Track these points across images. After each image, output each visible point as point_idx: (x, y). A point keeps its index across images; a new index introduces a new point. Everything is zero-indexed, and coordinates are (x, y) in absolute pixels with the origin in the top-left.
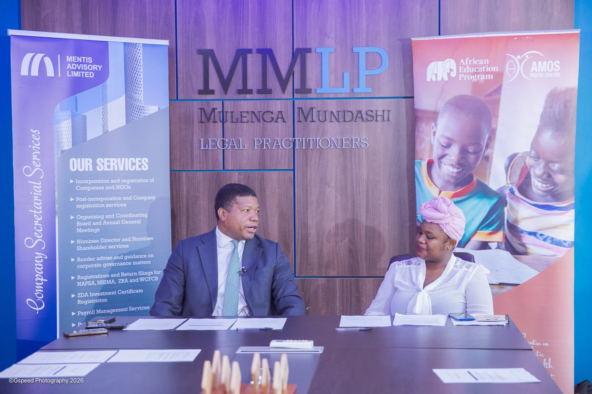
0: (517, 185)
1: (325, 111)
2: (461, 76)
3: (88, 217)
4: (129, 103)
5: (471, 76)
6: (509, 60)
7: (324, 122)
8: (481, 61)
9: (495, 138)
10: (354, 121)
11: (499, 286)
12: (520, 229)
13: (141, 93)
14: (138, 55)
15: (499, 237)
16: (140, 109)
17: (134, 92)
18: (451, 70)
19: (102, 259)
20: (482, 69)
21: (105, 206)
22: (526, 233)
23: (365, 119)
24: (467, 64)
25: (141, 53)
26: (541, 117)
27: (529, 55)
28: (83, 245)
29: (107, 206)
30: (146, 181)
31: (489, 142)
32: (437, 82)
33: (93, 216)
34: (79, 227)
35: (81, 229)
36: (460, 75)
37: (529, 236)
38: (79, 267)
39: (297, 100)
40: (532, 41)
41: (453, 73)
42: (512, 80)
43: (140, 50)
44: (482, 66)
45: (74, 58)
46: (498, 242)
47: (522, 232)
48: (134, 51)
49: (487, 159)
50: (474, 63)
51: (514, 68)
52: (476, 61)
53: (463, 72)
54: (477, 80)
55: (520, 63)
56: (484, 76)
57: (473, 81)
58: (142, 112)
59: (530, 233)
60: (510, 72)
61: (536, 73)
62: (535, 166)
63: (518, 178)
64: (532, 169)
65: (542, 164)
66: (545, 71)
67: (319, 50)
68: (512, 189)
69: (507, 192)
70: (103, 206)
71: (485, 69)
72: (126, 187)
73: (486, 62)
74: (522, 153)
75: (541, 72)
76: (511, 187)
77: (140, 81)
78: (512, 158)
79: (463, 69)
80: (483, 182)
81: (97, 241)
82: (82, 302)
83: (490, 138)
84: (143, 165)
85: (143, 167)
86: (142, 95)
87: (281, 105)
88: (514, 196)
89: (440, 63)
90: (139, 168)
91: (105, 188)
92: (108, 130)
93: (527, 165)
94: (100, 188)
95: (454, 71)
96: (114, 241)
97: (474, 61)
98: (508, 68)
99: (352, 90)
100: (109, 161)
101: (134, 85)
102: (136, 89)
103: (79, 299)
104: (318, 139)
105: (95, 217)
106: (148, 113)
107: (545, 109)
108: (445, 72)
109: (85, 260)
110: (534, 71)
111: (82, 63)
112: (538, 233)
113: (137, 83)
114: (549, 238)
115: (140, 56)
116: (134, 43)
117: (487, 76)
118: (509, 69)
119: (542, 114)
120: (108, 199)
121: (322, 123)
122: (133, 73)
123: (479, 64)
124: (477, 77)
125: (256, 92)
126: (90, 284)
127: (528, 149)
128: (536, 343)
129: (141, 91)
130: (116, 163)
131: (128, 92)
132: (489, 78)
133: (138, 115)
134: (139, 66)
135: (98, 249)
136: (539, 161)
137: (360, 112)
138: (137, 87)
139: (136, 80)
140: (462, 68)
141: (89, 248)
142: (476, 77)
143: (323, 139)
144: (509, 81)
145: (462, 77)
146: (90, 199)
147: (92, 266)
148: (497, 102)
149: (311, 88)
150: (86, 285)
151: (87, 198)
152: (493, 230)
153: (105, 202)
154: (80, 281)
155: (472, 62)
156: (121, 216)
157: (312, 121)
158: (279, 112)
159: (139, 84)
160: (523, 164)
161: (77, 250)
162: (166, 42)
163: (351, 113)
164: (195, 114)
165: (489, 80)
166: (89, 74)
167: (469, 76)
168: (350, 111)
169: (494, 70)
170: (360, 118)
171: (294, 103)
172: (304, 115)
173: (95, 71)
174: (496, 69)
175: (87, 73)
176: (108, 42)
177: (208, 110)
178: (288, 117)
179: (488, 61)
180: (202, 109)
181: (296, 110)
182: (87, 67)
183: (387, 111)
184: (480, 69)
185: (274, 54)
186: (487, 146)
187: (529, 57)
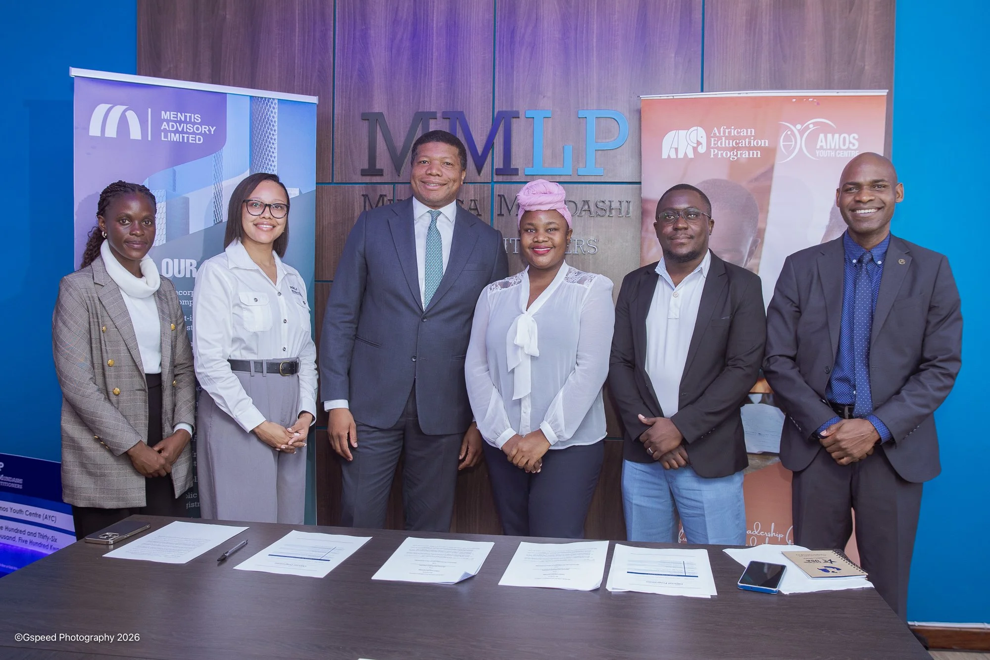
2: (714, 152)
5: (729, 153)
6: (785, 131)
8: (744, 131)
9: (762, 242)
10: (578, 216)
11: (763, 456)
14: (272, 115)
15: (764, 386)
17: (263, 167)
18: (699, 143)
20: (744, 143)
23: (593, 214)
24: (722, 134)
25: (275, 113)
26: (832, 213)
27: (815, 124)
31: (754, 248)
32: (677, 159)
36: (712, 150)
39: (498, 185)
40: (818, 104)
41: (702, 148)
42: (788, 159)
43: (274, 108)
44: (745, 138)
45: (173, 114)
46: (764, 394)
48: (265, 108)
50: (733, 134)
51: (792, 142)
52: (736, 131)
53: (717, 145)
54: (738, 158)
55: (802, 135)
56: (747, 152)
57: (731, 159)
60: (786, 147)
61: (824, 149)
66: (837, 147)
67: (529, 114)
71: (750, 143)
73: (751, 133)
75: (830, 149)
77: (273, 152)
79: (716, 142)
83: (755, 243)
87: (474, 191)
89: (683, 133)
92: (222, 220)
95: (703, 144)
97: (733, 130)
98: (783, 142)
99: (576, 171)
101: (263, 158)
102: (266, 162)
108: (689, 145)
110: (821, 147)
111: (185, 122)
113: (268, 155)
115: (273, 117)
116: (265, 98)
117: (751, 152)
118: (784, 143)
119: (833, 209)
122: (264, 139)
123: (740, 135)
124: (737, 153)
129: (274, 166)
131: (254, 167)
134: (272, 130)
137: (586, 202)
138: (268, 160)
139: (266, 150)
140: (715, 140)
142: (735, 154)
144: (784, 161)
145: (717, 154)
148: (767, 191)
149: (518, 167)
155: (730, 133)
158: (471, 200)
159: (271, 156)
162: (314, 99)
163: (572, 203)
164: (355, 203)
165: (755, 158)
166: (195, 138)
167: (725, 153)
168: (573, 200)
169: (763, 145)
170: (587, 211)
171: (493, 189)
172: (507, 206)
173: (204, 135)
174: (765, 142)
175: (192, 137)
176: (226, 93)
177: (374, 198)
178: (484, 208)
179: (753, 130)
180: (365, 196)
181: (497, 199)
182: (193, 128)
183: (625, 202)
184: (742, 142)
185: (467, 119)
186: (751, 254)
187: (814, 126)
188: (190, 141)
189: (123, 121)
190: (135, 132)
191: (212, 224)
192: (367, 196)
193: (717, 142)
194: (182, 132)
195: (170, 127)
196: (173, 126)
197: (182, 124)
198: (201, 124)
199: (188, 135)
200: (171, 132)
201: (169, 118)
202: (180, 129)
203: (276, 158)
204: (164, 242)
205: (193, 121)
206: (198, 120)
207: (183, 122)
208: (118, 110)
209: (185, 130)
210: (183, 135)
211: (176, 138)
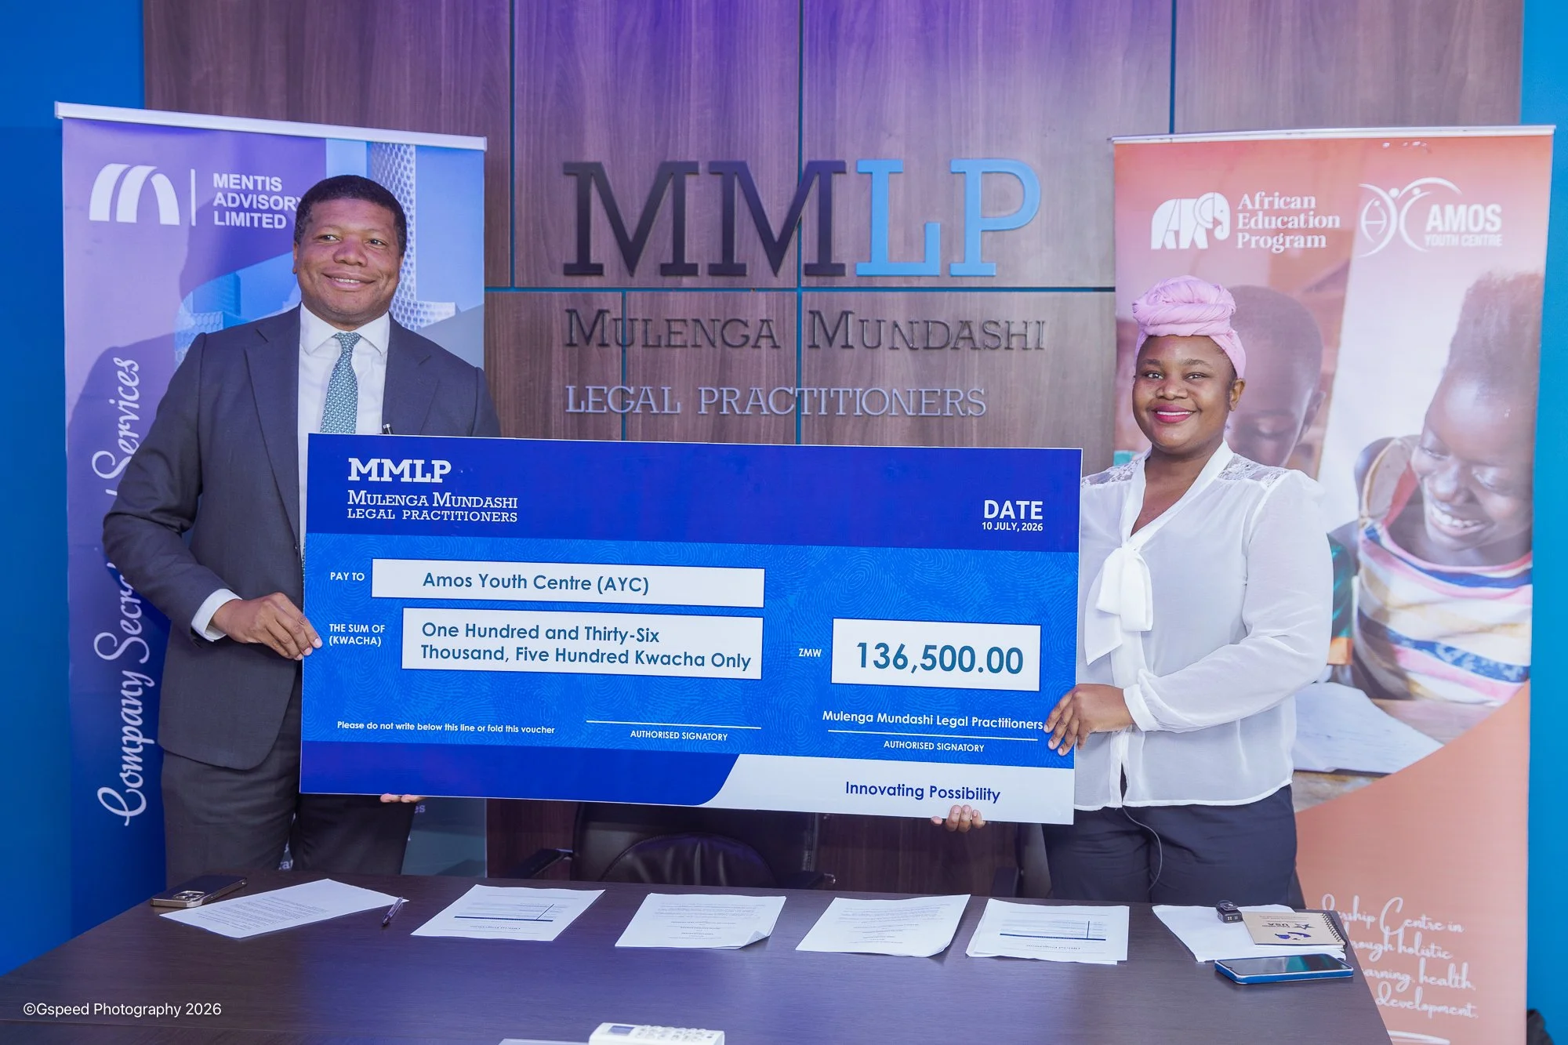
0: (1386, 519)
1: (879, 321)
2: (1244, 237)
5: (1269, 239)
6: (1370, 201)
7: (874, 350)
8: (1296, 200)
9: (1329, 398)
10: (952, 348)
11: (1334, 776)
12: (1392, 634)
13: (411, 270)
14: (405, 174)
15: (1335, 652)
16: (409, 309)
20: (1295, 222)
22: (1408, 643)
23: (978, 344)
25: (411, 170)
26: (1453, 345)
27: (1423, 187)
31: (1315, 408)
32: (1178, 251)
36: (1240, 235)
37: (1417, 652)
39: (809, 294)
40: (1429, 151)
41: (1222, 231)
42: (1376, 250)
43: (408, 161)
44: (1297, 212)
45: (235, 179)
46: (1334, 666)
47: (1399, 640)
48: (394, 163)
50: (1276, 207)
51: (1382, 219)
52: (1283, 199)
53: (1248, 227)
54: (1285, 249)
55: (1399, 210)
56: (1302, 239)
57: (1274, 250)
58: (412, 318)
59: (1420, 645)
60: (1373, 230)
61: (1439, 233)
62: (1435, 473)
63: (1389, 502)
64: (1426, 481)
65: (1454, 469)
66: (1463, 229)
67: (863, 167)
68: (1374, 531)
69: (1360, 537)
71: (1307, 222)
73: (1309, 204)
74: (1401, 440)
76: (1371, 526)
78: (1373, 451)
79: (1247, 221)
83: (1316, 399)
86: (413, 276)
87: (767, 303)
88: (1378, 548)
89: (1188, 204)
93: (1414, 469)
95: (1224, 224)
97: (1277, 200)
98: (1368, 219)
99: (947, 267)
104: (858, 390)
106: (428, 321)
107: (1462, 326)
108: (1198, 226)
110: (1435, 229)
111: (255, 191)
112: (1439, 644)
114: (1469, 658)
115: (408, 178)
116: (394, 144)
117: (1309, 238)
118: (1368, 223)
119: (1455, 339)
121: (869, 351)
123: (1290, 207)
124: (1284, 240)
125: (706, 269)
127: (1417, 429)
128: (1430, 924)
129: (411, 265)
132: (1316, 245)
136: (1442, 459)
137: (966, 324)
140: (1244, 218)
142: (1281, 240)
143: (871, 392)
144: (1371, 253)
145: (1246, 240)
148: (1336, 308)
149: (843, 262)
155: (1271, 203)
157: (847, 346)
158: (762, 321)
160: (1404, 467)
162: (479, 143)
163: (944, 327)
164: (554, 325)
165: (1316, 249)
166: (273, 219)
167: (1263, 239)
168: (942, 321)
169: (1330, 225)
170: (967, 341)
171: (799, 299)
172: (825, 329)
174: (1334, 221)
175: (267, 218)
176: (325, 139)
177: (587, 314)
178: (785, 336)
179: (1313, 200)
180: (571, 312)
181: (806, 317)
182: (269, 202)
183: (1034, 323)
184: (1293, 220)
185: (753, 175)
186: (1308, 420)
187: (1422, 192)
188: (265, 225)
189: (147, 193)
190: (169, 213)
192: (575, 311)
193: (1249, 223)
194: (251, 209)
195: (230, 200)
196: (234, 200)
197: (250, 196)
198: (282, 194)
199: (259, 215)
200: (231, 210)
201: (226, 186)
202: (246, 205)
205: (268, 188)
206: (276, 187)
207: (252, 192)
208: (139, 173)
209: (255, 206)
210: (252, 214)
211: (239, 220)
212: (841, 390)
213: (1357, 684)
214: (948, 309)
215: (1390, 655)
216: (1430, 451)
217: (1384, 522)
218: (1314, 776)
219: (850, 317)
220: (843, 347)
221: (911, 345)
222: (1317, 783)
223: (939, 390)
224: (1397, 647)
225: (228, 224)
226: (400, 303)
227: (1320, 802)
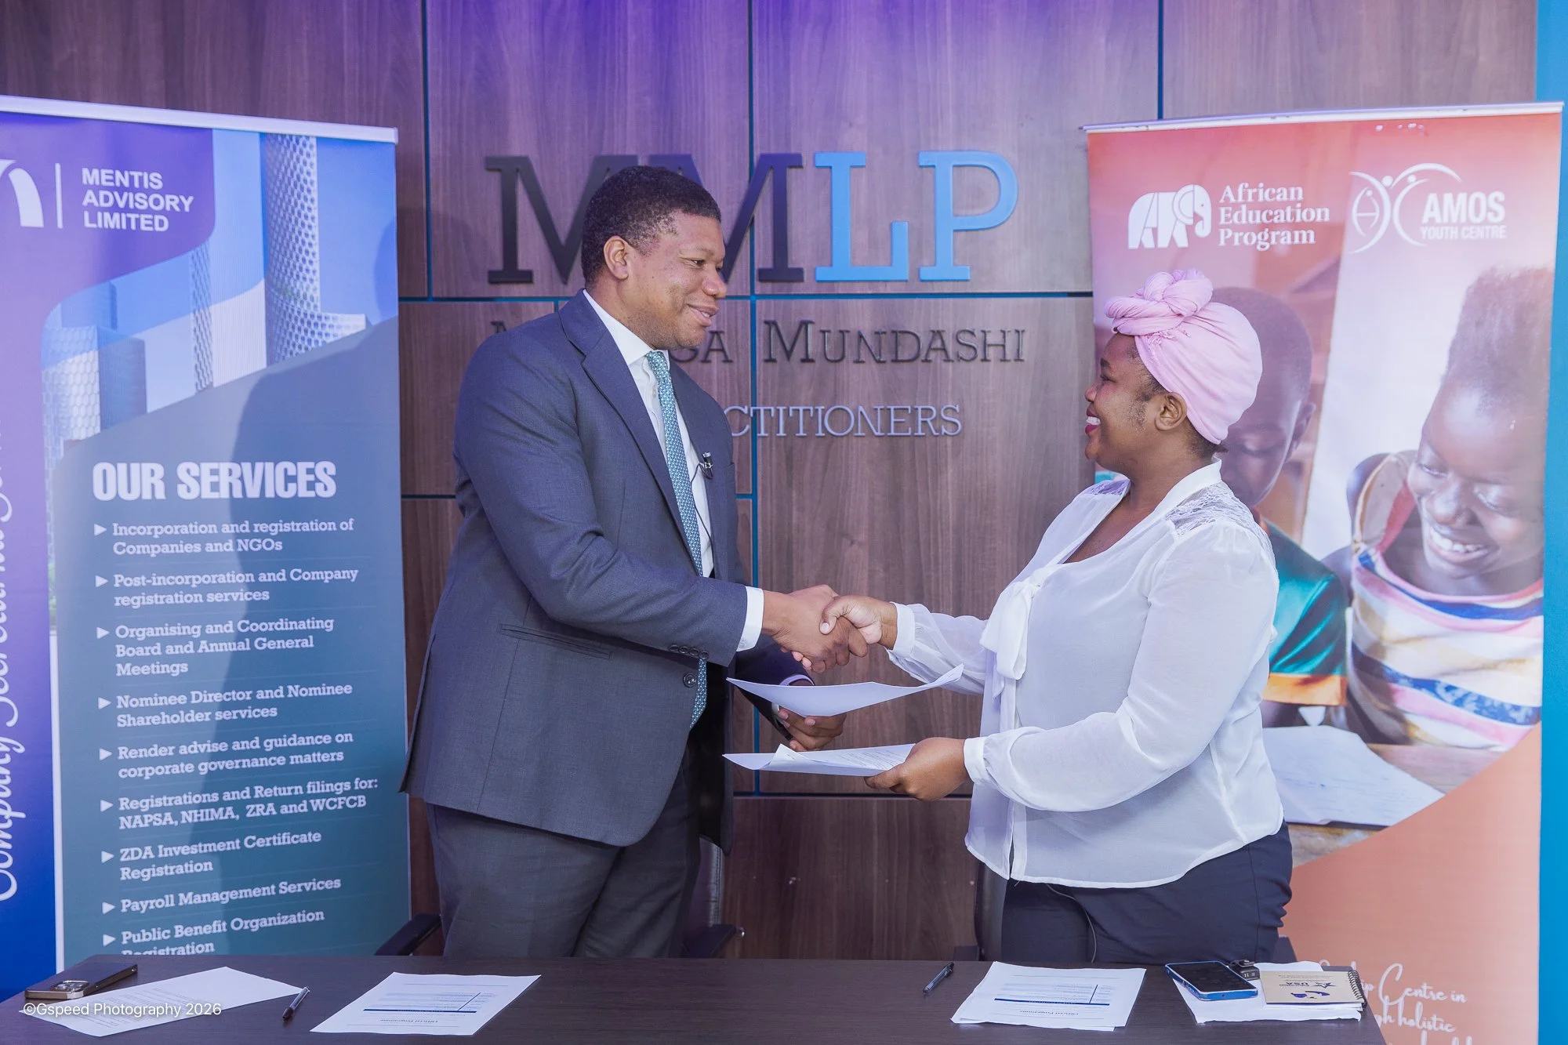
0: (1381, 544)
1: (843, 332)
2: (1226, 234)
3: (151, 632)
4: (276, 305)
5: (1253, 235)
6: (1359, 192)
7: (837, 364)
8: (1281, 192)
10: (923, 361)
11: (1329, 829)
12: (1388, 671)
13: (314, 278)
14: (305, 169)
15: (1329, 691)
16: (312, 323)
17: (292, 274)
18: (1197, 218)
19: (196, 751)
20: (1282, 216)
21: (205, 598)
22: (1406, 681)
23: (951, 356)
24: (1240, 199)
25: (312, 164)
26: (1452, 351)
27: (1419, 175)
28: (136, 712)
29: (212, 598)
30: (331, 526)
31: (1304, 421)
32: (1156, 250)
33: (166, 629)
34: (124, 660)
35: (131, 667)
36: (1222, 232)
37: (1416, 692)
38: (123, 773)
39: (764, 302)
40: (1426, 134)
41: (1203, 228)
42: (1368, 246)
43: (308, 155)
44: (1283, 205)
45: (108, 174)
46: (1327, 707)
47: (1396, 678)
48: (292, 157)
49: (1298, 469)
50: (1261, 199)
51: (1374, 211)
52: (1268, 191)
53: (1231, 222)
54: (1271, 246)
55: (1393, 199)
56: (1289, 234)
57: (1259, 248)
58: (316, 332)
59: (1419, 684)
60: (1365, 222)
61: (1436, 225)
62: (1433, 493)
63: (1384, 525)
64: (1424, 501)
65: (1454, 488)
66: (1463, 220)
67: (821, 160)
68: (1368, 557)
69: (1353, 564)
70: (197, 598)
71: (1294, 215)
72: (268, 544)
73: (1296, 196)
74: (1396, 456)
75: (1450, 224)
76: (1365, 552)
77: (310, 245)
78: (1366, 469)
79: (1229, 215)
80: (1286, 534)
81: (182, 699)
82: (136, 874)
83: (1305, 412)
84: (320, 482)
85: (319, 487)
86: (317, 284)
88: (1372, 576)
89: (1166, 198)
90: (309, 489)
91: (203, 547)
92: (212, 383)
93: (1411, 489)
94: (188, 548)
95: (1205, 219)
96: (231, 697)
97: (1261, 191)
98: (1358, 211)
99: (916, 272)
100: (214, 472)
101: (291, 256)
102: (298, 265)
103: (126, 864)
104: (820, 408)
105: (173, 631)
106: (334, 336)
107: (1462, 328)
108: (1179, 223)
109: (143, 753)
110: (1432, 220)
111: (131, 189)
112: (1439, 682)
113: (300, 250)
114: (1471, 698)
115: (309, 173)
116: (291, 136)
117: (1297, 233)
118: (1361, 215)
119: (1454, 343)
120: (212, 579)
121: (833, 364)
122: (290, 219)
123: (1275, 200)
124: (1270, 235)
126: (158, 822)
127: (1414, 445)
128: (1432, 993)
129: (313, 272)
130: (239, 475)
131: (273, 274)
132: (1304, 241)
133: (303, 339)
134: (306, 199)
135: (183, 721)
136: (1443, 477)
137: (938, 334)
138: (301, 261)
139: (297, 240)
140: (1227, 212)
141: (155, 720)
142: (1266, 237)
143: (835, 410)
144: (1361, 249)
145: (1228, 237)
146: (159, 581)
147: (165, 770)
148: (1326, 309)
149: (801, 265)
150: (146, 825)
151: (149, 577)
152: (1313, 672)
153: (204, 589)
154: (126, 813)
155: (1255, 196)
156: (254, 627)
157: (807, 360)
159: (307, 252)
160: (1400, 486)
161: (119, 725)
162: (389, 135)
163: (914, 338)
165: (1305, 244)
166: (153, 220)
167: (1247, 235)
168: (912, 331)
169: (1319, 219)
170: (939, 352)
171: (753, 307)
172: (782, 341)
173: (170, 214)
174: (1323, 214)
175: (146, 219)
176: (211, 129)
178: (737, 348)
179: (1300, 190)
181: (761, 328)
182: (147, 200)
183: (1013, 332)
184: (1279, 214)
185: (699, 170)
186: (1300, 435)
187: (1417, 180)
188: (143, 228)
191: (191, 392)
193: (1232, 218)
194: (126, 209)
195: (102, 198)
196: (106, 199)
197: (125, 195)
198: (163, 192)
199: (137, 216)
200: (103, 210)
201: (98, 183)
202: (121, 204)
203: (317, 256)
204: (98, 430)
205: (146, 186)
206: (156, 184)
207: (128, 190)
209: (131, 206)
210: (129, 215)
211: (114, 222)
212: (801, 409)
213: (1352, 727)
214: (918, 318)
215: (1387, 695)
216: (1429, 468)
217: (1380, 546)
218: (1307, 830)
219: (810, 327)
220: (803, 361)
221: (878, 358)
222: (1311, 836)
223: (909, 407)
224: (1394, 686)
225: (100, 225)
226: (302, 316)
227: (1314, 857)
